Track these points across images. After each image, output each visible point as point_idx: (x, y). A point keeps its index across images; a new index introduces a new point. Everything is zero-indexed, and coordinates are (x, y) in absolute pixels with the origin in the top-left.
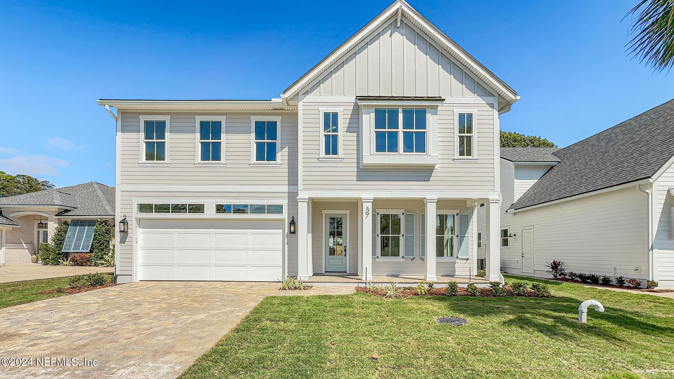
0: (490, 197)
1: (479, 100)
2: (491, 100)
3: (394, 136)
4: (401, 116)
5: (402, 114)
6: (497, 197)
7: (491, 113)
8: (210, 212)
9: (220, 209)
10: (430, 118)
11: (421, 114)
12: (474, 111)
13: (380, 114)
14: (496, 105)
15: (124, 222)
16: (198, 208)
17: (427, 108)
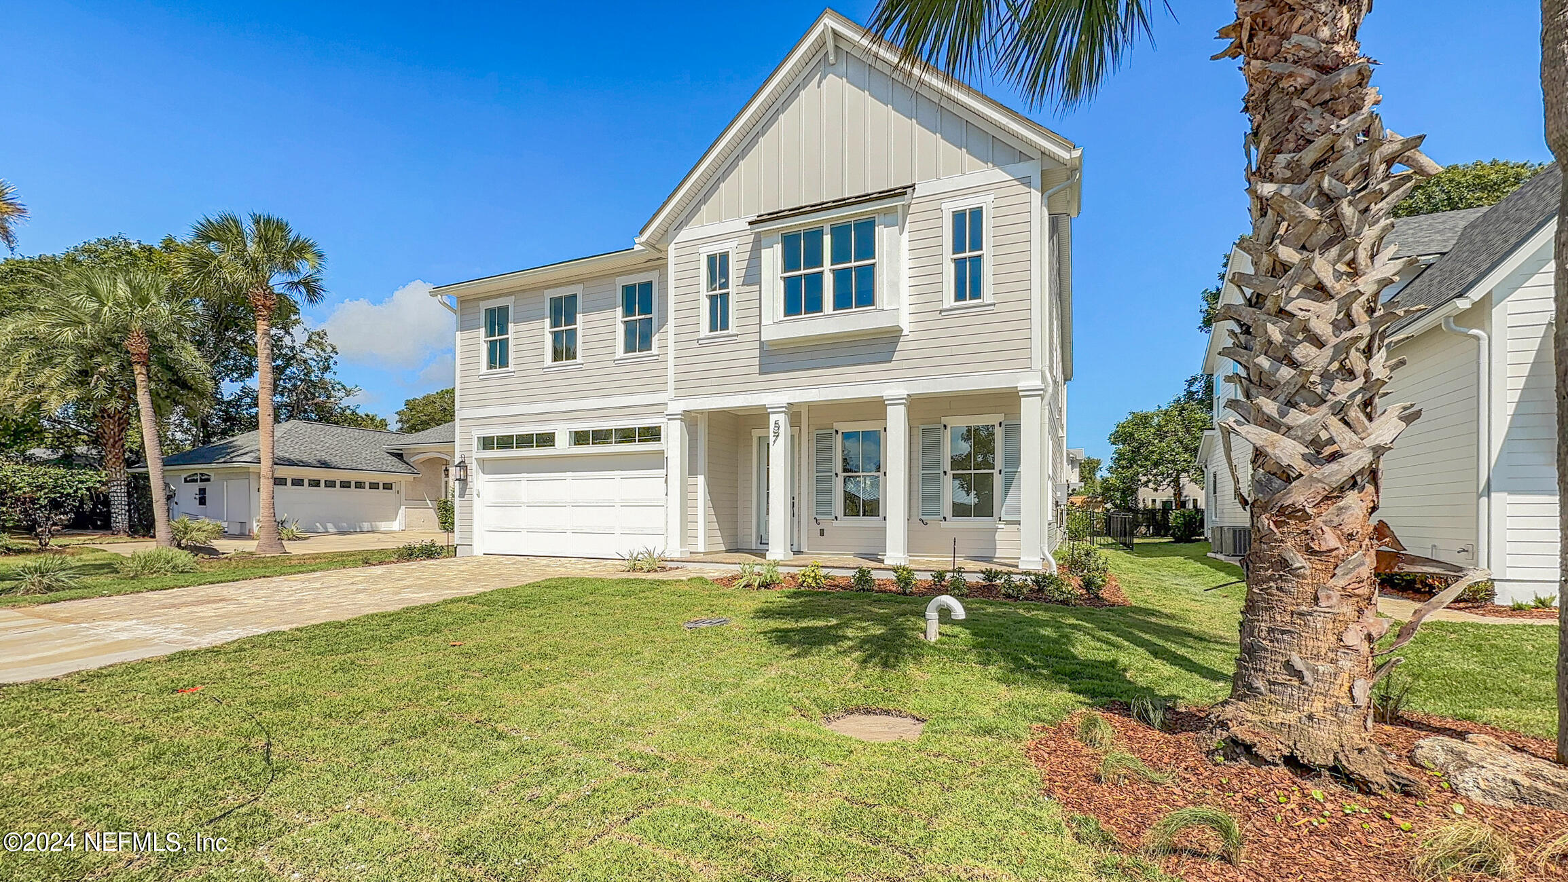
0: (1021, 385)
1: (998, 175)
2: (1025, 168)
3: (815, 281)
4: (827, 240)
5: (829, 236)
6: (1037, 383)
7: (1025, 198)
8: (563, 445)
9: (580, 438)
10: (883, 235)
11: (866, 230)
12: (985, 202)
13: (790, 242)
14: (1037, 180)
15: (462, 465)
16: (547, 440)
17: (876, 215)
